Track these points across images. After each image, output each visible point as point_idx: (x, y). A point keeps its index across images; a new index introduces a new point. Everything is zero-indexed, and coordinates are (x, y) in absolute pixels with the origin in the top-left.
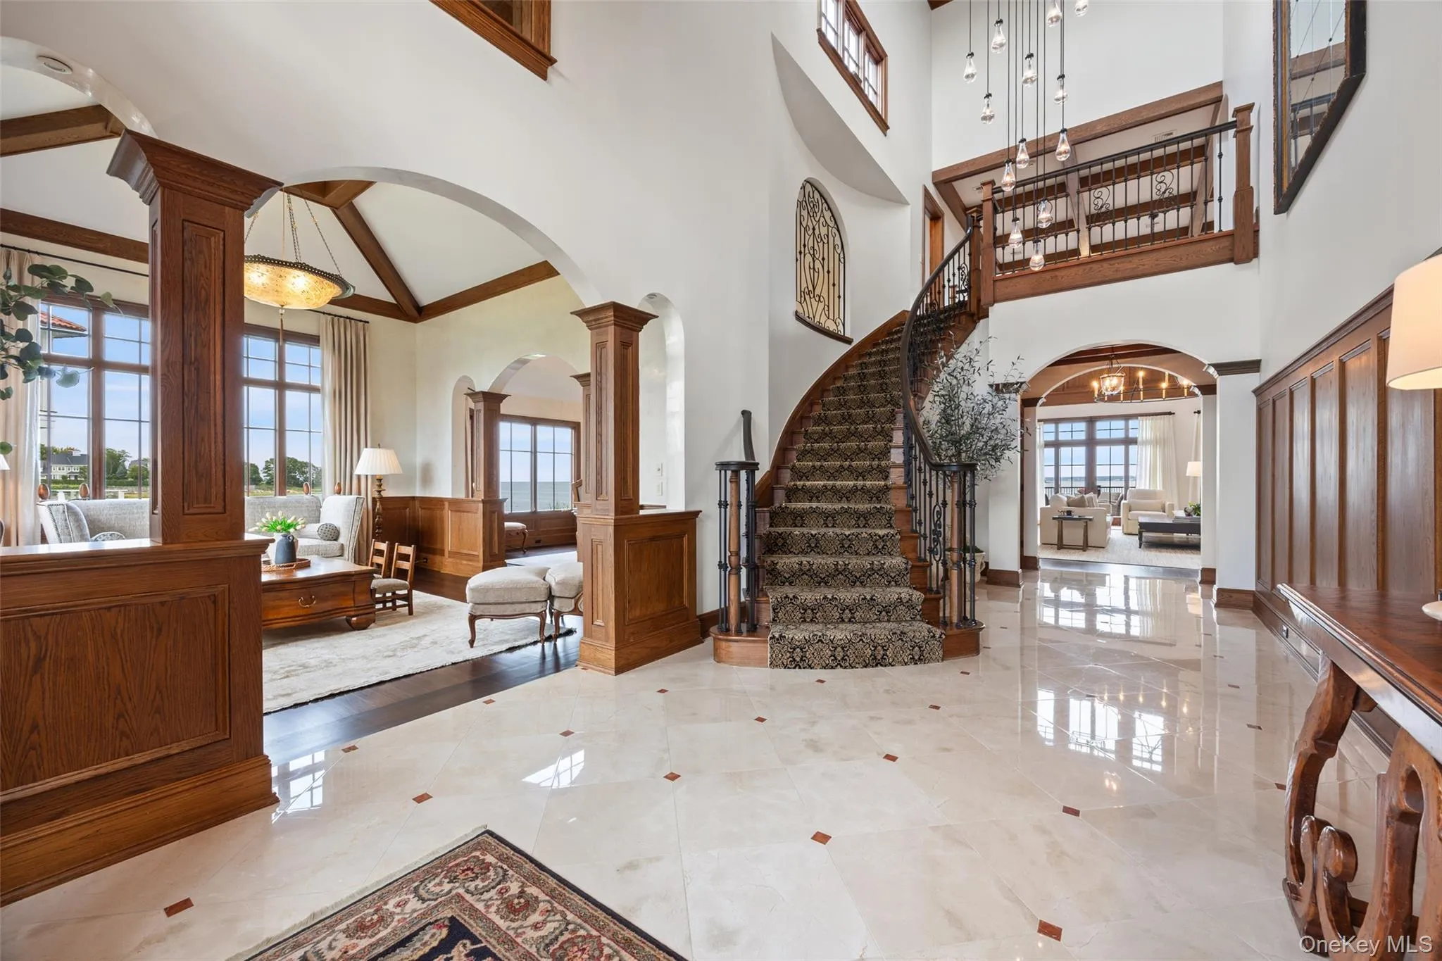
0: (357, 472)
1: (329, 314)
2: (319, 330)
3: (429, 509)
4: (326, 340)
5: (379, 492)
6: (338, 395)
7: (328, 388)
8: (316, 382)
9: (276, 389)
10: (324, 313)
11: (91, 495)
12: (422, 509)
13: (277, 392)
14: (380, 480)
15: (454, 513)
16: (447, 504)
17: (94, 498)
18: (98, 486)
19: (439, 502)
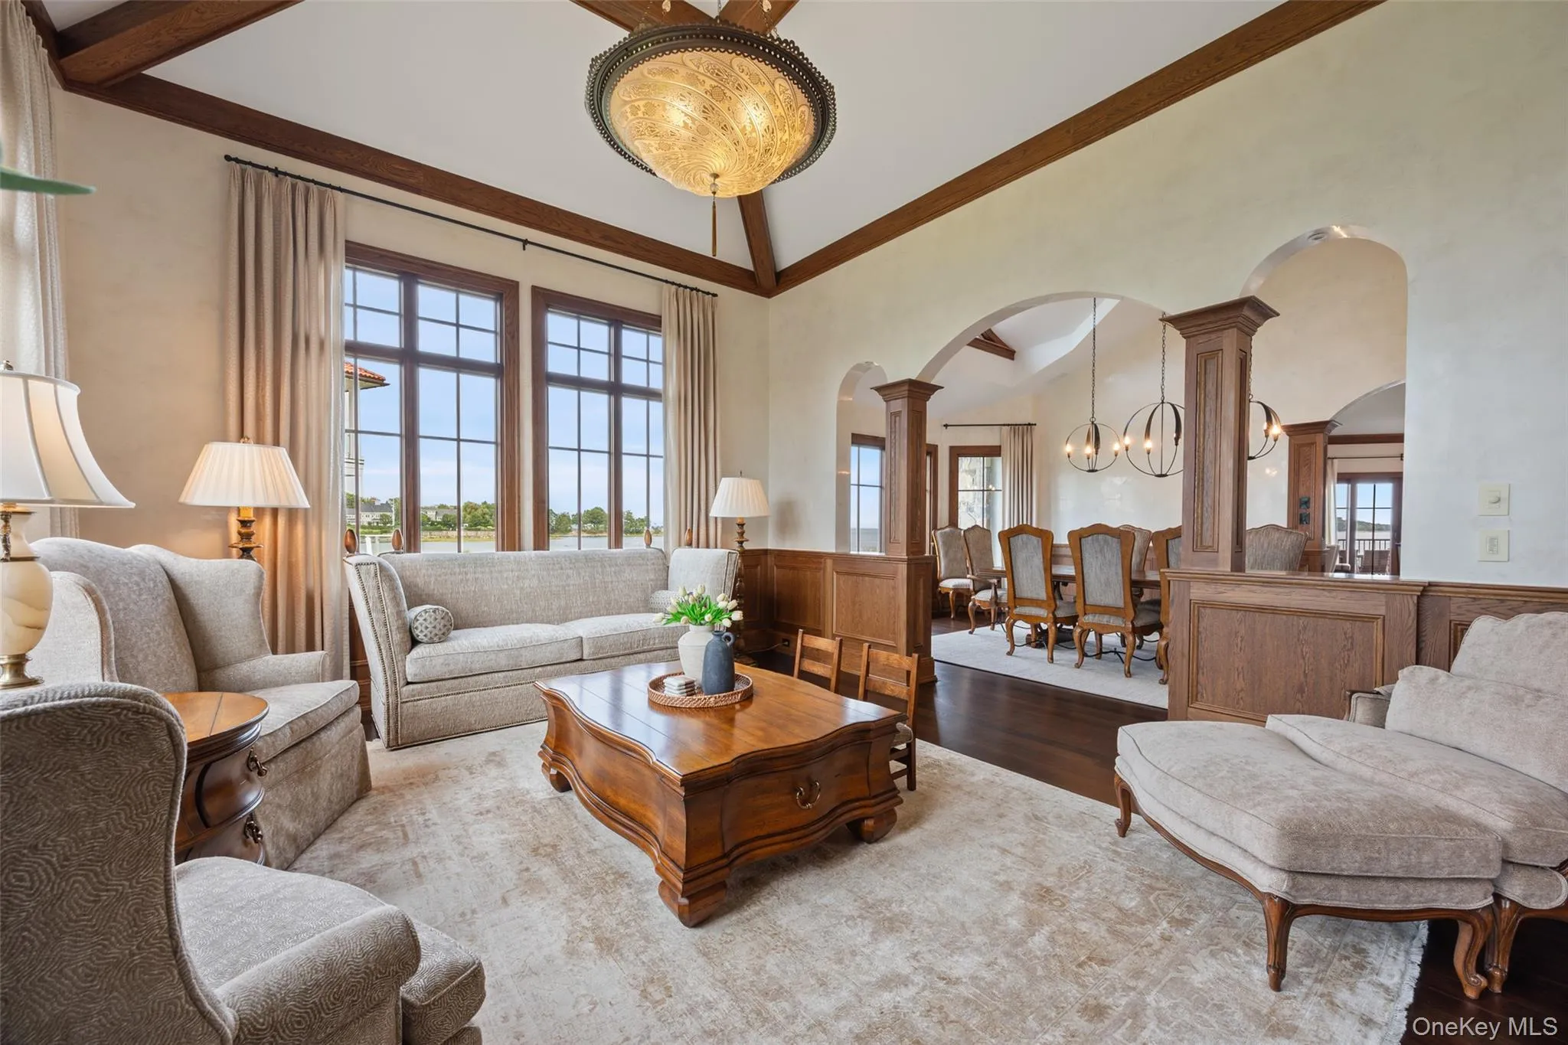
0: (713, 514)
1: (673, 283)
2: (660, 309)
3: (794, 568)
4: (669, 322)
5: (741, 543)
6: (683, 401)
7: (672, 392)
8: (656, 384)
9: (610, 394)
10: (667, 282)
11: (405, 548)
12: (778, 567)
13: (613, 398)
14: (741, 525)
15: (843, 578)
16: (829, 562)
17: (409, 551)
18: (412, 533)
19: (816, 558)
